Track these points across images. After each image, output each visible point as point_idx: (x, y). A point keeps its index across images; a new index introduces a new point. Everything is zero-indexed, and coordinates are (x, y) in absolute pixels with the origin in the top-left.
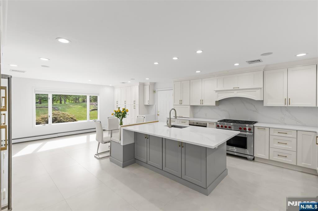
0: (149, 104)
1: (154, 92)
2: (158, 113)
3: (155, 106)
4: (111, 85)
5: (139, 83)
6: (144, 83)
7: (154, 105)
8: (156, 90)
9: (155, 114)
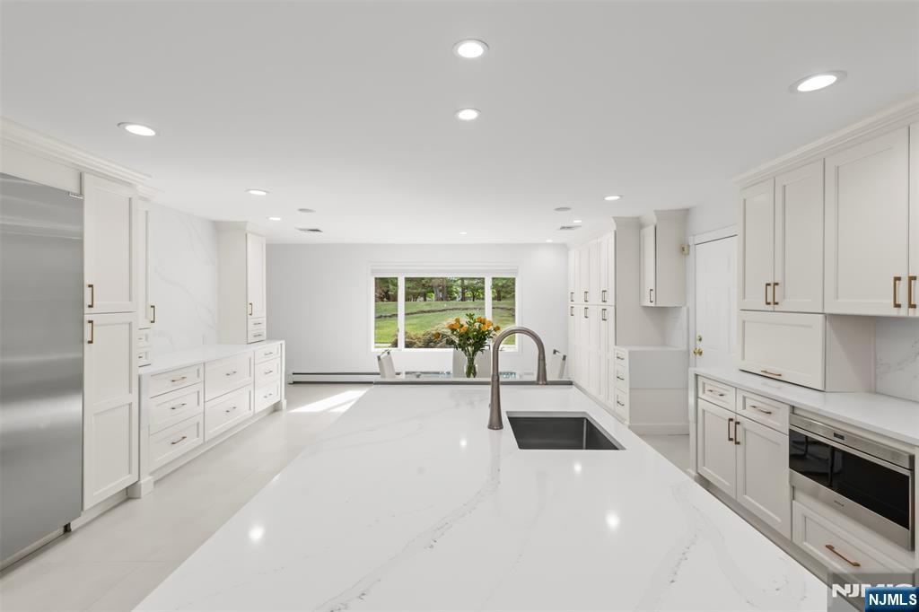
0: (652, 305)
1: (684, 249)
2: (700, 346)
3: (688, 310)
4: (549, 241)
5: (613, 220)
6: (638, 218)
7: (684, 309)
8: (691, 241)
9: (685, 348)
